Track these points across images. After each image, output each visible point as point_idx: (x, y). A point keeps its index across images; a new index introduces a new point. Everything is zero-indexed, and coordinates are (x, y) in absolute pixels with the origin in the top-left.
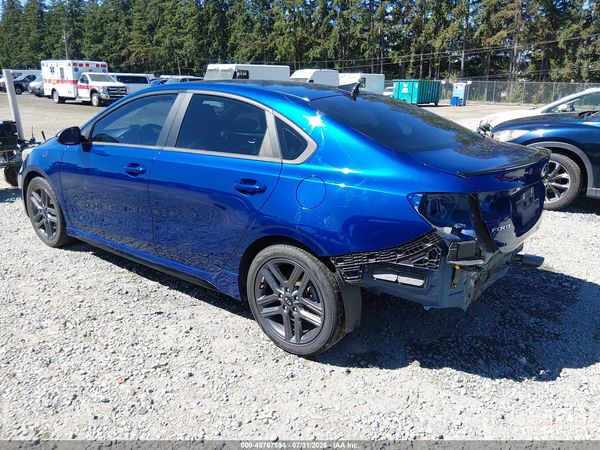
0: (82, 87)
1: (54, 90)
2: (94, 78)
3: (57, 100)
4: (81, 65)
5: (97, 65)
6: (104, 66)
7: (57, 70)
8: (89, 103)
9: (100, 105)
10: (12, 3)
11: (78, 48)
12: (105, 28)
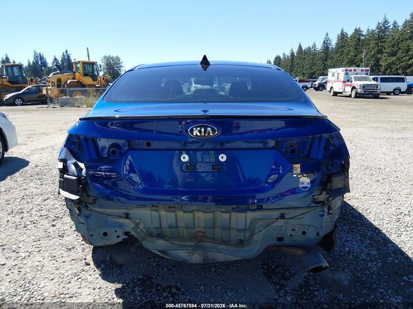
0: (348, 85)
1: (332, 87)
2: (357, 79)
3: (332, 94)
4: (351, 71)
5: (362, 70)
6: (368, 70)
7: (336, 74)
8: (350, 96)
9: (356, 97)
10: (343, 36)
11: (378, 60)
12: (400, 45)
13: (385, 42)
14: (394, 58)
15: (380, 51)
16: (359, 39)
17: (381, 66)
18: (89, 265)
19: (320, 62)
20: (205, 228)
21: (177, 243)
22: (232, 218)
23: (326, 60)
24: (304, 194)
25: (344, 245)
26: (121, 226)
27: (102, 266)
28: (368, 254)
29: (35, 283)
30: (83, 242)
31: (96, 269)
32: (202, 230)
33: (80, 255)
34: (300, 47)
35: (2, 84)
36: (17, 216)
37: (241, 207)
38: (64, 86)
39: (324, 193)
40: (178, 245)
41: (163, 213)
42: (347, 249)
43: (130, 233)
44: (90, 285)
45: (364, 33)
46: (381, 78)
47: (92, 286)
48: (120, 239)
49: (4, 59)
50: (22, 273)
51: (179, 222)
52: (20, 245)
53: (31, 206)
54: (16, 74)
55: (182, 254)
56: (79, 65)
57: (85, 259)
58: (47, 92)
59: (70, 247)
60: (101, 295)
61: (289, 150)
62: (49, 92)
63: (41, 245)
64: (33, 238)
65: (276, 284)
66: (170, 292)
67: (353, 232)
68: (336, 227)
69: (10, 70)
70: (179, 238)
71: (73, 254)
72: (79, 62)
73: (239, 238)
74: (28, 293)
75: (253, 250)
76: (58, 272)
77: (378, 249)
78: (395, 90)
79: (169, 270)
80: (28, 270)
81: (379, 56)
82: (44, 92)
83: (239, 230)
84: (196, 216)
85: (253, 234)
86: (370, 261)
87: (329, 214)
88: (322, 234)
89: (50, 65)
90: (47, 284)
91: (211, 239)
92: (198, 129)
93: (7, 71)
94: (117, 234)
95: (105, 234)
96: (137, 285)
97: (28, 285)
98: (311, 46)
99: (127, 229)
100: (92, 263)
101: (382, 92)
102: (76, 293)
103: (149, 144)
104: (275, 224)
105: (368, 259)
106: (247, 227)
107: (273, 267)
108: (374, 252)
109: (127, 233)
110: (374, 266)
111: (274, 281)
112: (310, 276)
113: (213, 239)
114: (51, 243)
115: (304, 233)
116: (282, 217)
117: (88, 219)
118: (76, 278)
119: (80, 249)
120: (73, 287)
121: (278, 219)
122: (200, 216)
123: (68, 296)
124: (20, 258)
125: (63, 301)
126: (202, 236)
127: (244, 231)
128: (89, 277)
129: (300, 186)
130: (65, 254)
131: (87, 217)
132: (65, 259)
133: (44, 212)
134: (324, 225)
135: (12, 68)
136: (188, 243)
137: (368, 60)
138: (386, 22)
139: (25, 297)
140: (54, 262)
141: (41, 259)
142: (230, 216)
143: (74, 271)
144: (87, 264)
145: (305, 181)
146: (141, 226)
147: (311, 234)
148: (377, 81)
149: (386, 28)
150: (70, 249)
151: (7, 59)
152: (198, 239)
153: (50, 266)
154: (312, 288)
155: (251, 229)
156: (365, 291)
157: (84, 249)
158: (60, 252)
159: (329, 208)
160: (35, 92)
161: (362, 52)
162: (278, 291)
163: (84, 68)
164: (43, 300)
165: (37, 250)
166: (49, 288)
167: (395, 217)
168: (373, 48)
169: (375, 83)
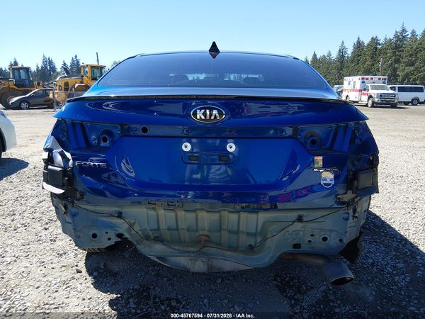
0: (364, 94)
1: (347, 96)
2: (375, 88)
4: (367, 79)
5: (379, 79)
6: (385, 79)
7: (352, 83)
8: (367, 105)
9: (373, 106)
10: (359, 45)
11: (395, 70)
12: (419, 55)
13: (402, 51)
14: (412, 68)
15: (397, 61)
16: (376, 48)
17: (398, 76)
18: (81, 272)
19: (334, 71)
20: (209, 231)
21: (177, 248)
22: (241, 220)
23: (341, 69)
24: (326, 192)
25: (366, 256)
26: (112, 227)
27: (95, 274)
28: (395, 268)
29: (18, 291)
30: (76, 248)
31: (88, 277)
32: (206, 233)
33: (72, 261)
34: (315, 55)
35: (9, 86)
36: (8, 219)
37: (252, 206)
38: (71, 90)
39: (350, 192)
40: (179, 250)
41: (161, 212)
42: (371, 261)
43: (123, 235)
44: (79, 295)
45: (381, 42)
46: (399, 87)
47: (82, 296)
48: (112, 243)
49: (13, 62)
50: (5, 280)
51: (179, 222)
52: (7, 249)
53: (24, 208)
54: (23, 77)
55: (183, 261)
56: (87, 69)
57: (77, 266)
58: (54, 95)
59: (62, 252)
60: (91, 306)
61: (309, 141)
62: (56, 96)
63: (30, 250)
64: (23, 241)
65: (291, 298)
66: (169, 305)
67: (376, 242)
68: (361, 233)
69: (16, 73)
70: (180, 242)
71: (64, 260)
72: (87, 66)
73: (249, 243)
74: (9, 302)
75: (265, 258)
76: (45, 279)
77: (405, 262)
78: (413, 100)
79: (169, 280)
80: (12, 276)
81: (396, 65)
82: (51, 96)
83: (248, 234)
84: (199, 217)
85: (265, 239)
86: (397, 275)
87: (354, 217)
88: (346, 241)
89: (59, 70)
90: (31, 292)
91: (217, 244)
92: (203, 111)
93: (13, 74)
94: (108, 236)
95: (95, 236)
96: (133, 297)
97: (9, 293)
98: (326, 55)
99: (121, 231)
100: (84, 270)
101: (399, 102)
102: (63, 303)
103: (145, 130)
104: (291, 229)
105: (394, 272)
106: (259, 230)
107: (287, 280)
108: (400, 265)
109: (120, 236)
110: (402, 281)
111: (289, 295)
112: (330, 290)
113: (219, 245)
114: (42, 247)
115: (325, 239)
116: (300, 219)
117: (75, 218)
118: (65, 287)
119: (72, 255)
120: (60, 297)
121: (294, 222)
122: (204, 218)
123: (53, 306)
124: (5, 263)
125: (47, 311)
126: (205, 241)
127: (254, 235)
128: (79, 286)
129: (322, 182)
130: (56, 260)
131: (74, 215)
132: (55, 265)
133: (37, 215)
134: (349, 230)
135: (19, 71)
136: (190, 249)
137: (385, 70)
138: (404, 31)
139: (4, 307)
140: (42, 268)
141: (28, 265)
142: (239, 218)
143: (63, 279)
144: (79, 272)
145: (328, 176)
146: (136, 228)
147: (333, 241)
148: (395, 90)
149: (404, 37)
150: (61, 255)
151: (16, 63)
152: (202, 243)
153: (37, 272)
154: (332, 304)
155: (263, 233)
156: (393, 309)
157: (76, 255)
158: (50, 258)
159: (355, 211)
160: (42, 96)
161: (379, 61)
162: (293, 306)
163: (92, 72)
164: (25, 310)
165: (25, 254)
166: (32, 297)
167: (421, 228)
168: (391, 57)
169: (393, 92)
